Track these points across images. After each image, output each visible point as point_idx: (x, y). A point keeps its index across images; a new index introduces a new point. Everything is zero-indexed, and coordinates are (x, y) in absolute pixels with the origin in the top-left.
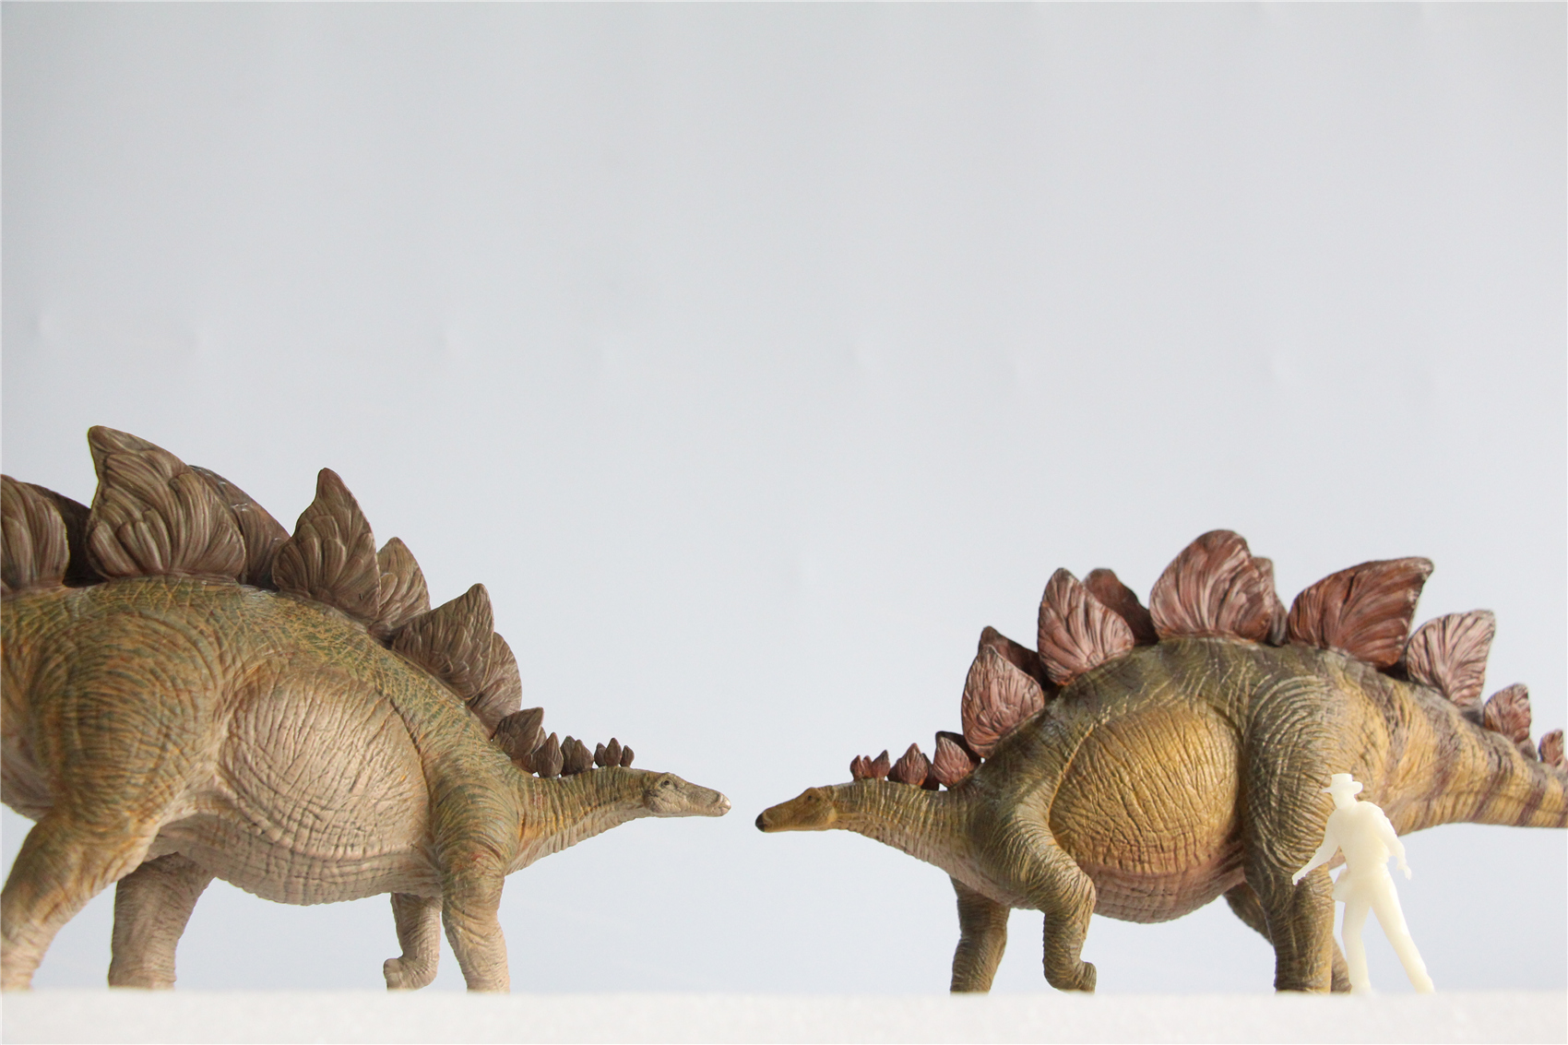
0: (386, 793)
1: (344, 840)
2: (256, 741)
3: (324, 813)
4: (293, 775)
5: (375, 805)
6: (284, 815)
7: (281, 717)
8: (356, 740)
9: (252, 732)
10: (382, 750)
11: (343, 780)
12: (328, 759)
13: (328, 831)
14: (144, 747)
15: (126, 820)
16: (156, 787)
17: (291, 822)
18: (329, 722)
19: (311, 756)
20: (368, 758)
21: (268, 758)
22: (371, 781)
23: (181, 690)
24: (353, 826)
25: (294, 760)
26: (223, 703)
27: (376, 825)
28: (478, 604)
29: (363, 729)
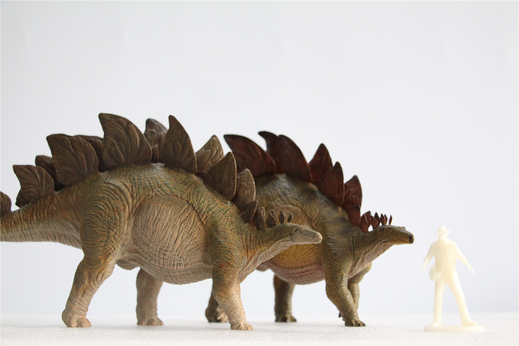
0: (190, 243)
1: (176, 262)
2: (141, 227)
3: (166, 253)
4: (153, 239)
5: (186, 248)
6: (153, 254)
7: (148, 217)
8: (176, 223)
9: (140, 223)
10: (186, 226)
11: (171, 239)
12: (165, 232)
13: (169, 259)
14: (102, 233)
15: (100, 260)
16: (108, 247)
17: (156, 257)
18: (165, 217)
19: (159, 231)
20: (181, 229)
21: (145, 233)
22: (183, 238)
23: (115, 211)
24: (178, 257)
25: (153, 233)
26: (131, 213)
27: (187, 255)
28: (229, 160)
29: (179, 218)
